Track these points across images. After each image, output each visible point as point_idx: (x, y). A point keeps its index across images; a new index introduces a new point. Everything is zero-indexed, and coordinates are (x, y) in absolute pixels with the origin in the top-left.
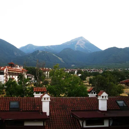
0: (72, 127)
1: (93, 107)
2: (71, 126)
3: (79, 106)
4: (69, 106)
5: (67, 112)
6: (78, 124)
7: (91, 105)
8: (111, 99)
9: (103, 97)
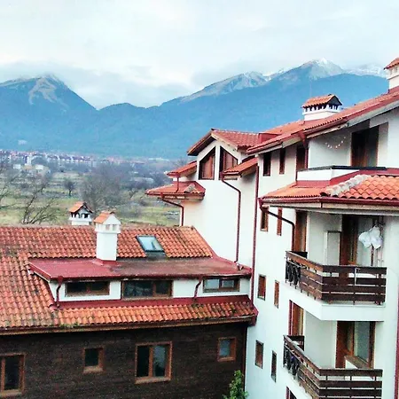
0: (31, 299)
1: (83, 251)
2: (27, 297)
3: (47, 247)
4: (22, 246)
5: (19, 262)
6: (46, 292)
7: (78, 245)
8: (126, 232)
9: (108, 226)
